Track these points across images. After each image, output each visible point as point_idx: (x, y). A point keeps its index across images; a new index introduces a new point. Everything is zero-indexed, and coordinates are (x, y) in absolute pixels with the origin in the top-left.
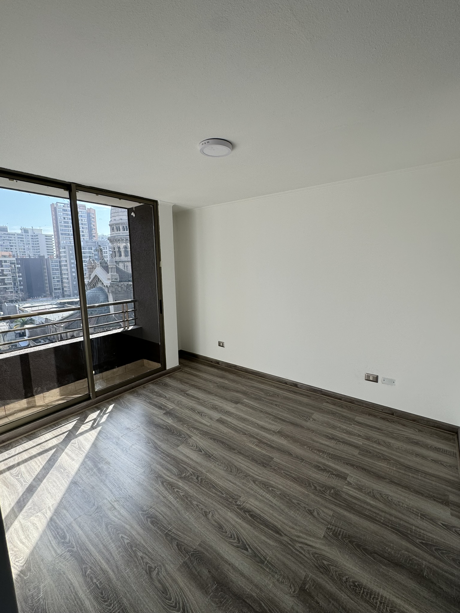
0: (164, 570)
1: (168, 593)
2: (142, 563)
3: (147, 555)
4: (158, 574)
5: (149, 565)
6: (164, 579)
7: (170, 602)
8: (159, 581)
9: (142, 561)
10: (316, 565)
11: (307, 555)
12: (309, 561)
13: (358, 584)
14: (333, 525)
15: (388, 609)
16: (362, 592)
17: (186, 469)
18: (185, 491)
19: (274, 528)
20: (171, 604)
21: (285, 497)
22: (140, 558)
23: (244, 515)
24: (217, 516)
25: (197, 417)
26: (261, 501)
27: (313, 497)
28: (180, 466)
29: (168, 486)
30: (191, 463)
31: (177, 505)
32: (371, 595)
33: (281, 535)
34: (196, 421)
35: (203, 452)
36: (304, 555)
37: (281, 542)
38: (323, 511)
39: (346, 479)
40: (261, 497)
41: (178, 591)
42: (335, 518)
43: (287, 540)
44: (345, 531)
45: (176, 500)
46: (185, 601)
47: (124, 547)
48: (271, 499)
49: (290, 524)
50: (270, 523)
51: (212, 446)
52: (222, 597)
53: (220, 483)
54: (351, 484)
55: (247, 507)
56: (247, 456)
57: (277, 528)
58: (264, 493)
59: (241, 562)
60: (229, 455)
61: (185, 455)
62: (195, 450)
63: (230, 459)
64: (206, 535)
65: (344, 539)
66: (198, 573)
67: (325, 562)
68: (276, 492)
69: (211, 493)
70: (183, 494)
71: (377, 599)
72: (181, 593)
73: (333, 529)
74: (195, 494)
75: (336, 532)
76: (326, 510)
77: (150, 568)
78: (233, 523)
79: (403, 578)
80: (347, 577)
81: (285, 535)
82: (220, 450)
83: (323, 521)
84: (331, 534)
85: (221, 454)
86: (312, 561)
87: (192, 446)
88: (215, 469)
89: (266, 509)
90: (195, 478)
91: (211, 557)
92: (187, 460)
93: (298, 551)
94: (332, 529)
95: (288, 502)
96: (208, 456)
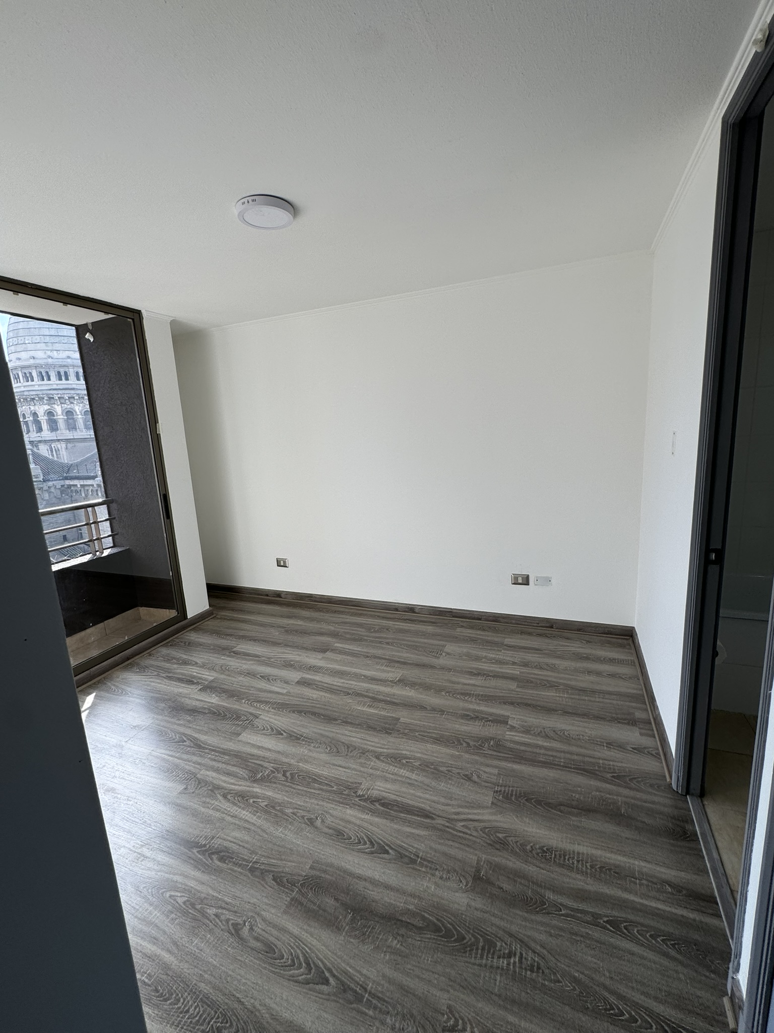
0: (261, 921)
1: (276, 951)
2: (220, 923)
3: (225, 909)
4: (251, 929)
5: (232, 922)
6: (264, 933)
7: (281, 961)
8: (257, 939)
9: (218, 921)
10: (489, 842)
11: (475, 834)
12: (478, 840)
13: (547, 849)
14: (501, 786)
15: (588, 865)
16: (553, 856)
17: (262, 766)
18: (268, 798)
19: (421, 812)
20: (285, 963)
21: (428, 767)
22: (214, 917)
23: (372, 807)
24: (329, 820)
25: (263, 685)
26: (394, 781)
27: (467, 756)
28: (249, 764)
29: (236, 798)
30: (268, 754)
31: (259, 822)
32: (565, 856)
33: (433, 819)
34: (260, 690)
35: (284, 734)
36: (471, 835)
37: (434, 828)
38: (485, 772)
39: (507, 723)
40: (392, 776)
41: (292, 942)
42: (502, 777)
43: (443, 822)
44: (518, 789)
45: (255, 815)
46: (306, 951)
47: (180, 909)
48: (408, 774)
49: (443, 800)
50: (413, 806)
51: (298, 722)
52: (365, 927)
53: (325, 772)
54: (514, 727)
55: (374, 796)
56: (358, 725)
57: (425, 810)
58: (396, 769)
59: (382, 871)
60: (329, 729)
61: (253, 746)
62: (271, 735)
63: (331, 735)
64: (319, 851)
65: (520, 799)
66: (319, 906)
67: (500, 835)
68: (414, 763)
69: (313, 791)
70: (266, 803)
71: (573, 858)
72: (297, 942)
73: (503, 791)
74: (286, 798)
75: (508, 794)
76: (488, 770)
77: (235, 925)
78: (358, 822)
79: (598, 823)
80: (532, 844)
81: (438, 816)
82: (313, 726)
83: (487, 784)
84: (501, 797)
85: (315, 730)
86: (483, 839)
87: (264, 729)
88: (310, 754)
89: (404, 789)
90: (280, 775)
91: (334, 879)
92: (262, 753)
93: (460, 832)
94: (500, 791)
95: (433, 773)
96: (295, 738)
